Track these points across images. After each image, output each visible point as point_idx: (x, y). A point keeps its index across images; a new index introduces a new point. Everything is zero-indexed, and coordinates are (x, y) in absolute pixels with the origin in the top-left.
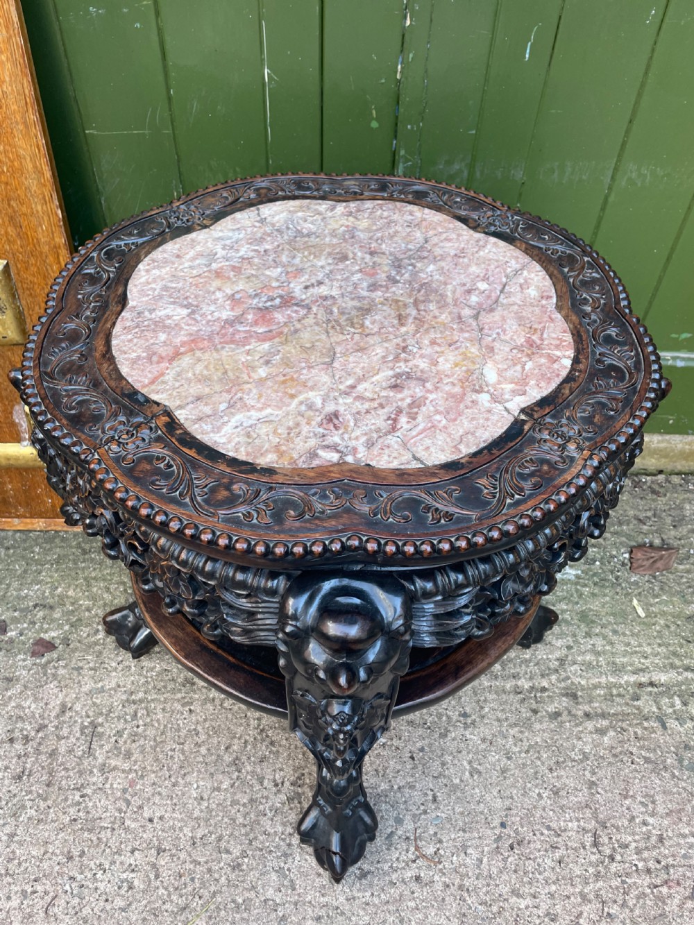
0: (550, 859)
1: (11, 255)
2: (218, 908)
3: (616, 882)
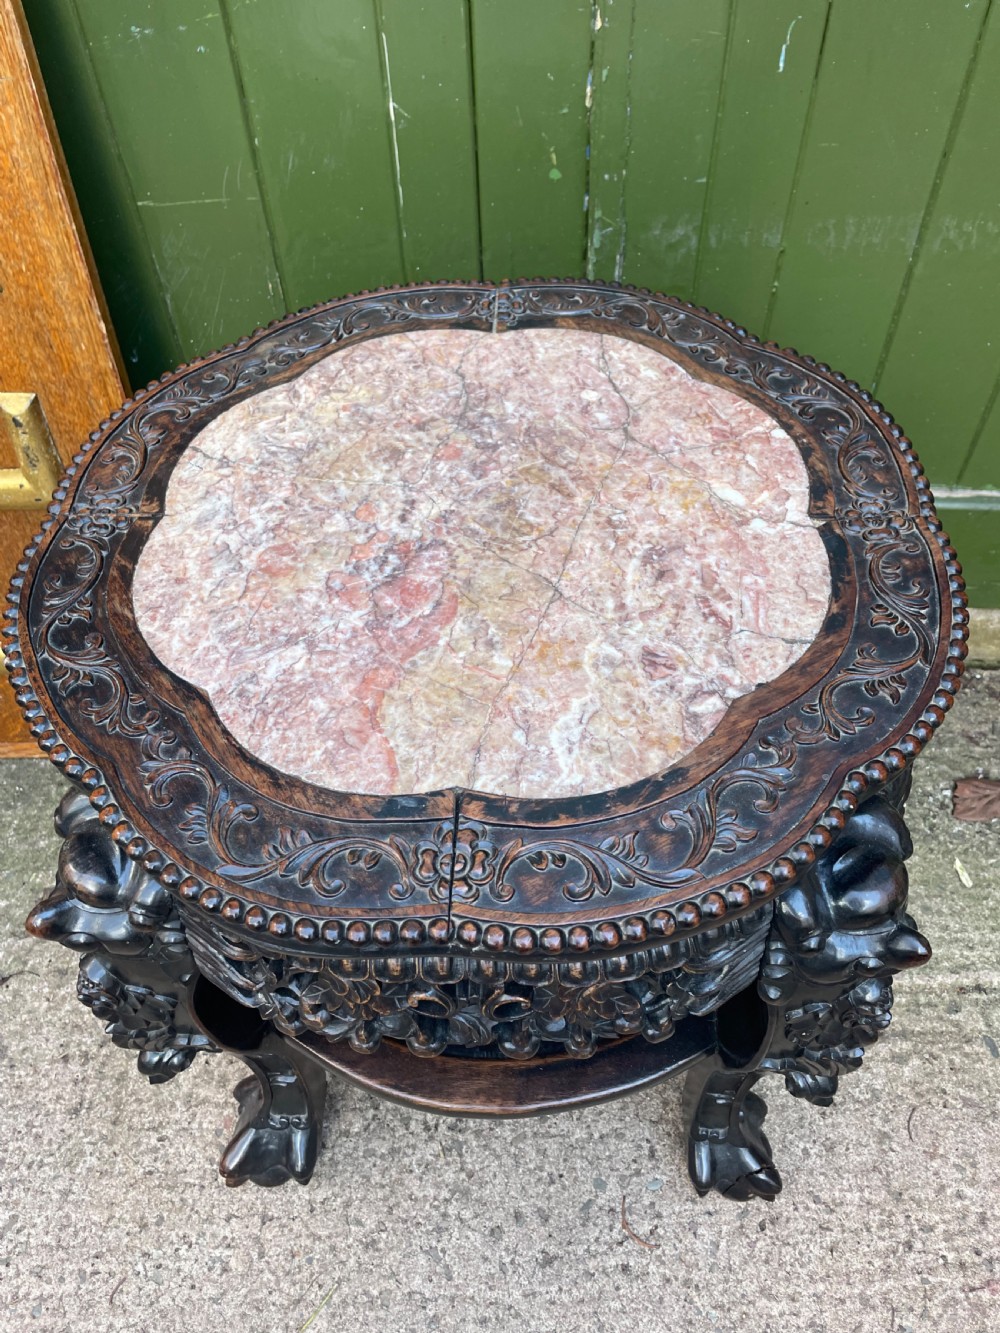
0: (818, 1246)
1: (40, 386)
2: (344, 1301)
3: (913, 1282)
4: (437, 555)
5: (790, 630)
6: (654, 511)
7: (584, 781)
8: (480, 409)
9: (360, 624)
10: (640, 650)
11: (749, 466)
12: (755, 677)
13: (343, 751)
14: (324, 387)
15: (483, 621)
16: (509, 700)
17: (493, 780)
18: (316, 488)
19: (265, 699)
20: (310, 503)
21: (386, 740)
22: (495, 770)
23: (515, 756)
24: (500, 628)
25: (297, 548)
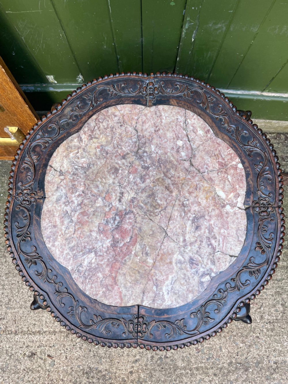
4: (131, 217)
5: (232, 252)
6: (197, 200)
7: (171, 304)
8: (143, 149)
9: (109, 245)
10: (189, 258)
11: (229, 181)
12: (220, 269)
13: (108, 292)
14: (90, 135)
15: (145, 245)
16: (152, 275)
17: (148, 302)
18: (92, 186)
19: (85, 273)
20: (91, 193)
21: (119, 288)
22: (148, 299)
23: (153, 295)
24: (149, 248)
25: (89, 213)
